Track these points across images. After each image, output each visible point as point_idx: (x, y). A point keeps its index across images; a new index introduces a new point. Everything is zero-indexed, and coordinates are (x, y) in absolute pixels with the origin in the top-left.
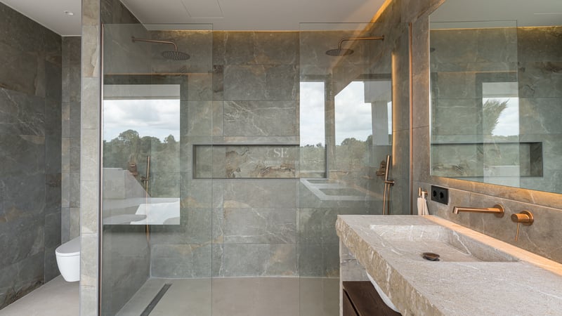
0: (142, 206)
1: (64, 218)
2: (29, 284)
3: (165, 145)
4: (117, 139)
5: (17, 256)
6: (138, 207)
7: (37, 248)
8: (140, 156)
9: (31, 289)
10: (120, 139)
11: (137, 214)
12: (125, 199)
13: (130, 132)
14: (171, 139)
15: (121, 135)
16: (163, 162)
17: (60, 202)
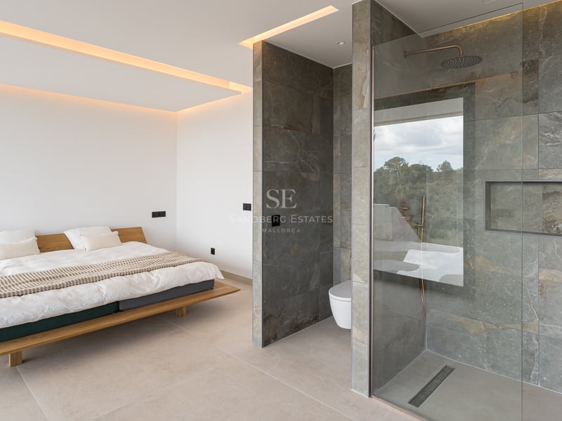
0: (410, 253)
1: (335, 258)
2: (308, 318)
3: (439, 175)
4: (382, 168)
5: (299, 288)
6: (407, 252)
7: (314, 284)
8: (408, 188)
9: (309, 323)
10: (385, 168)
11: (405, 261)
12: (392, 240)
13: (397, 160)
14: (446, 166)
15: (387, 164)
16: (436, 197)
17: (331, 240)
